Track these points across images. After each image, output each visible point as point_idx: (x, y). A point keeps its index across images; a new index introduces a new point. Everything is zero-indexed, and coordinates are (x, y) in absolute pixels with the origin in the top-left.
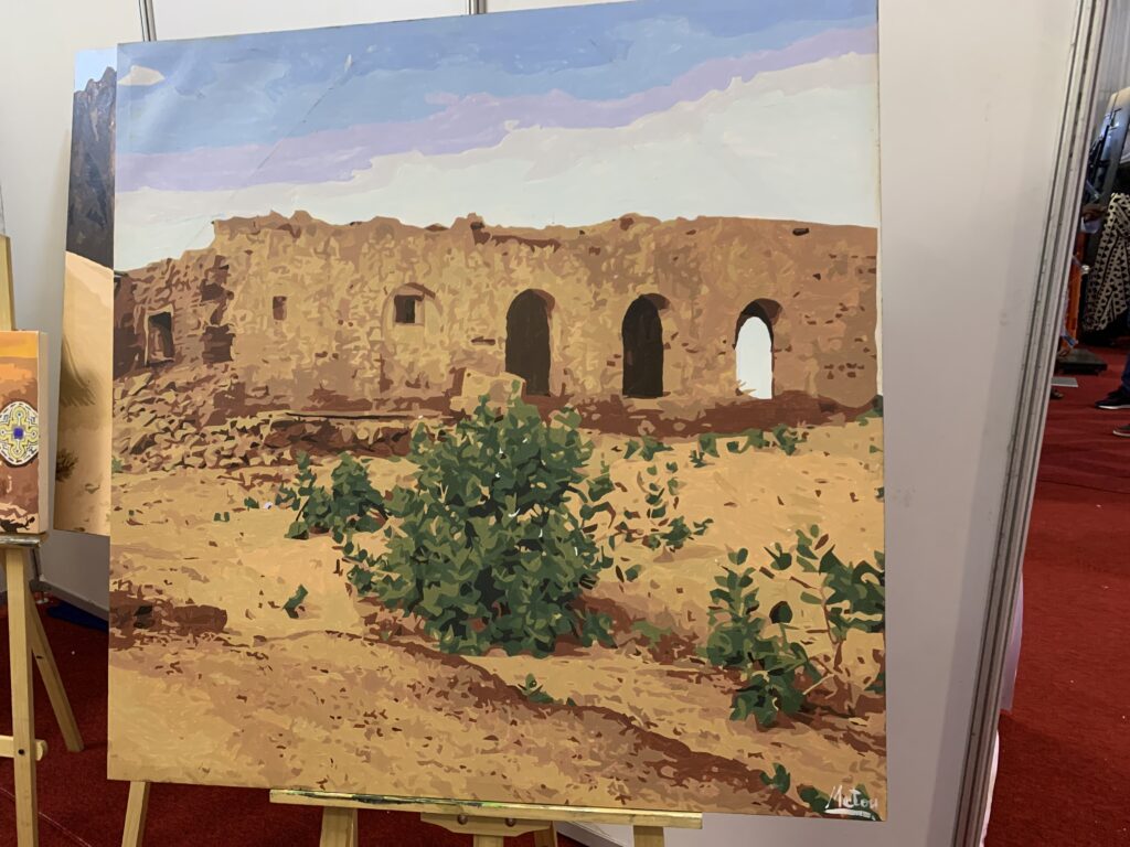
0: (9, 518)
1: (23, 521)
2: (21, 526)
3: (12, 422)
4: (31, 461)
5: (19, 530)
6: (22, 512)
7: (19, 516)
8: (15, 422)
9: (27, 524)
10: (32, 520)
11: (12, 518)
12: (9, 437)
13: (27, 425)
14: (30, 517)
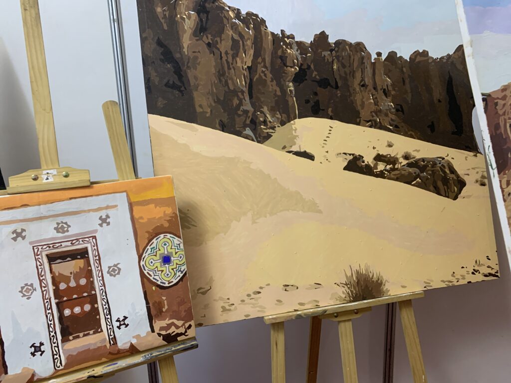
0: (170, 331)
1: (182, 330)
2: (181, 334)
3: (159, 253)
4: (181, 279)
5: (179, 339)
6: (180, 323)
7: (177, 327)
8: (162, 251)
9: (186, 332)
10: (190, 326)
11: (173, 330)
12: (158, 265)
13: (173, 251)
14: (187, 325)
